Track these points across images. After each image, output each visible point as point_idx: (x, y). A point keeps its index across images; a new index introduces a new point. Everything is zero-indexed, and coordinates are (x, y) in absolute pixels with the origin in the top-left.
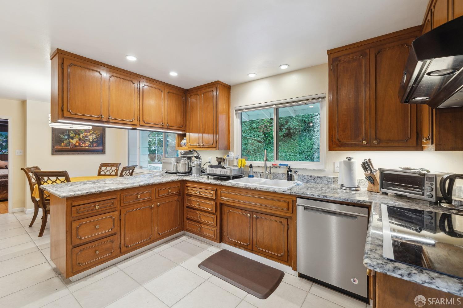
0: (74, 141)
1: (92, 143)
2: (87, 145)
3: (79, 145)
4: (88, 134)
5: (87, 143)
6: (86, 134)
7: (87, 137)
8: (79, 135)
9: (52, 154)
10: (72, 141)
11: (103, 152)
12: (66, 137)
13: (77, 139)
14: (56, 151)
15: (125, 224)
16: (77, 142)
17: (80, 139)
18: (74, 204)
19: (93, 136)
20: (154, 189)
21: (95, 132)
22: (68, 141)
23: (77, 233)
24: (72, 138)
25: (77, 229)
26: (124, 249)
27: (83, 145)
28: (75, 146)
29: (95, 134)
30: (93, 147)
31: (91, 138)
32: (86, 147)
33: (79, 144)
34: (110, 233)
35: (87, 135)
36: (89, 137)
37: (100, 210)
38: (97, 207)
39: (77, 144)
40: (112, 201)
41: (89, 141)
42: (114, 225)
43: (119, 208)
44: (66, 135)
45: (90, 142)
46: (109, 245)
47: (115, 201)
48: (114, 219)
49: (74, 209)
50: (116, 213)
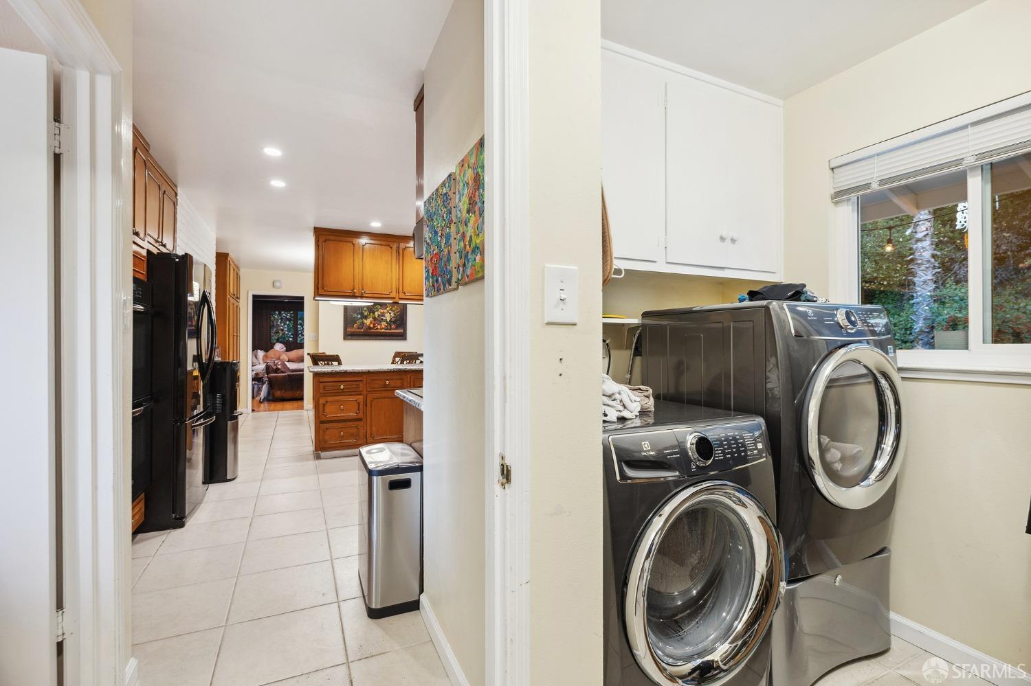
0: (368, 322)
1: (389, 323)
2: (383, 326)
3: (374, 327)
4: (385, 311)
5: (384, 324)
6: (382, 311)
7: (384, 316)
8: (374, 313)
9: (344, 339)
10: (365, 321)
11: (402, 336)
12: (359, 316)
13: (371, 319)
14: (348, 335)
15: (371, 412)
16: (371, 322)
17: (375, 319)
18: (321, 380)
19: (390, 313)
20: (409, 376)
21: (394, 309)
22: (360, 321)
23: (324, 410)
24: (366, 318)
25: (324, 405)
26: (370, 440)
27: (379, 327)
28: (369, 328)
29: (393, 311)
30: (390, 329)
31: (388, 317)
32: (383, 329)
33: (374, 325)
34: (356, 417)
35: (383, 313)
36: (386, 315)
37: (345, 390)
38: (342, 387)
39: (372, 326)
40: (357, 383)
41: (386, 321)
42: (359, 410)
43: (365, 392)
44: (359, 314)
45: (387, 323)
46: (354, 430)
47: (361, 384)
48: (359, 403)
49: (321, 385)
50: (361, 397)
